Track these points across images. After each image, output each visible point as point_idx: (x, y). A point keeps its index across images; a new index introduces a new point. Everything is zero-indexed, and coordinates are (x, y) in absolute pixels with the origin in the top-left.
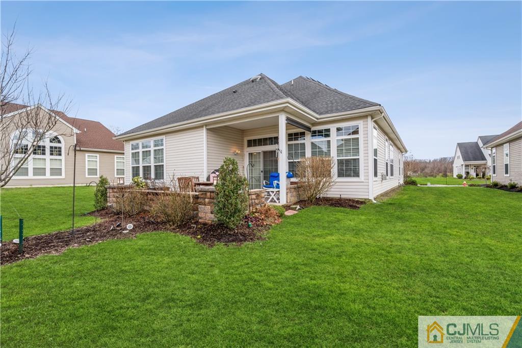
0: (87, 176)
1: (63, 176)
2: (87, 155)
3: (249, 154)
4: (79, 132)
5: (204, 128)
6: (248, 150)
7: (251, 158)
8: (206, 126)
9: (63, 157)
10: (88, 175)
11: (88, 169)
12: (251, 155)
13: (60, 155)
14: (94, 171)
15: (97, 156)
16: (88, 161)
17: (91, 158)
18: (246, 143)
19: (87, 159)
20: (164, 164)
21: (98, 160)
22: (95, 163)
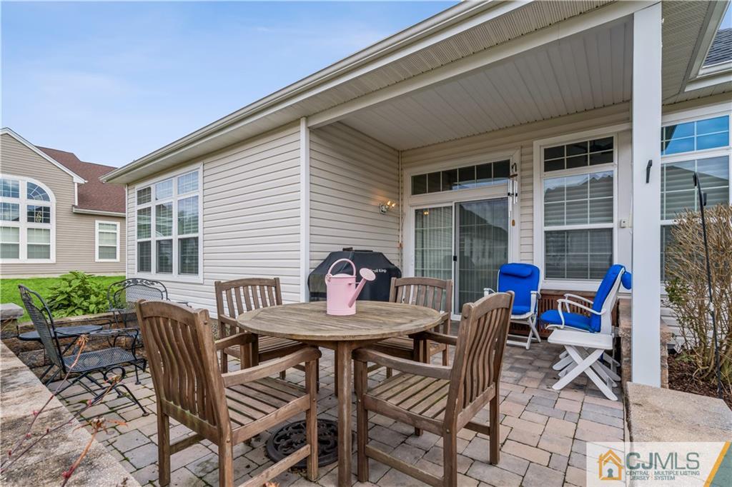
0: (97, 259)
1: (53, 259)
2: (97, 222)
3: (417, 211)
4: (82, 181)
5: (303, 127)
6: (413, 203)
7: (419, 223)
8: (307, 118)
9: (52, 226)
10: (100, 258)
11: (100, 247)
12: (419, 213)
13: (47, 221)
14: (111, 251)
15: (116, 225)
16: (100, 233)
17: (107, 229)
18: (408, 185)
19: (97, 230)
20: (200, 235)
21: (118, 231)
22: (111, 237)
